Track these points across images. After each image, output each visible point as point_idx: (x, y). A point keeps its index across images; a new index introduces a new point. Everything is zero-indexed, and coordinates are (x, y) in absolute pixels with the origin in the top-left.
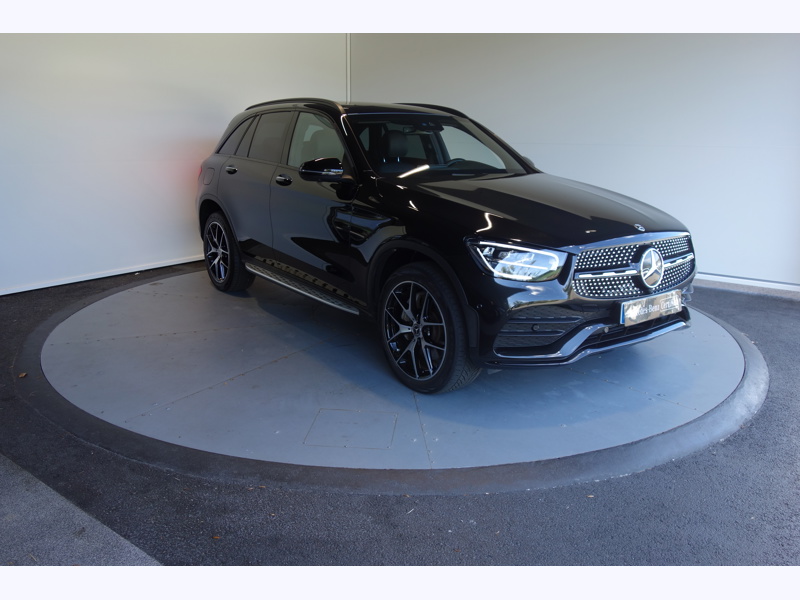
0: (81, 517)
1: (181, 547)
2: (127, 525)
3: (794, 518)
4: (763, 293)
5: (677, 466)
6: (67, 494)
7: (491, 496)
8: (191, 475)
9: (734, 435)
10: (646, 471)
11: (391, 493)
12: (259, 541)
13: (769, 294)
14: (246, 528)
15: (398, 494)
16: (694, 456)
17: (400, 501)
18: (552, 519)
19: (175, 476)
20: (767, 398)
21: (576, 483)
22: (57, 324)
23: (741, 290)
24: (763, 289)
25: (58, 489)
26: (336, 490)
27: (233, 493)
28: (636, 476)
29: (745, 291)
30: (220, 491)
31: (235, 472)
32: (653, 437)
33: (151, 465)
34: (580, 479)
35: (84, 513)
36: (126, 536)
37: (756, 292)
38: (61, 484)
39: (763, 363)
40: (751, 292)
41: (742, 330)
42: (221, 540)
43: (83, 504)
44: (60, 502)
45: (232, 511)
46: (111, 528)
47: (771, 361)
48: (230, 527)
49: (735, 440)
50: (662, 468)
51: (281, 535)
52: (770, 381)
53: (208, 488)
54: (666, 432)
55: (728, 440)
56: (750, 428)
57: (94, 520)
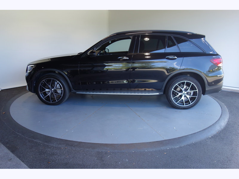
0: (11, 155)
1: (38, 165)
2: (24, 158)
3: (229, 162)
4: (232, 91)
5: (195, 144)
6: (9, 148)
7: (134, 152)
8: (46, 144)
9: (214, 135)
10: (184, 146)
11: (104, 151)
12: (61, 164)
13: (234, 91)
14: (59, 160)
15: (106, 151)
16: (200, 142)
17: (106, 153)
18: (152, 160)
19: (41, 144)
20: (227, 124)
21: (161, 149)
22: (17, 98)
23: (225, 90)
24: (232, 90)
25: (6, 147)
26: (88, 149)
27: (57, 149)
28: (181, 147)
29: (227, 90)
30: (53, 149)
31: (59, 143)
32: (188, 135)
33: (35, 140)
34: (163, 148)
35: (12, 154)
36: (23, 161)
37: (230, 91)
38: (8, 145)
39: (228, 113)
40: (228, 91)
41: (223, 102)
42: (50, 164)
43: (13, 152)
44: (6, 150)
45: (55, 155)
46: (19, 159)
47: (231, 112)
48: (54, 160)
49: (214, 137)
50: (189, 145)
51: (68, 162)
52: (229, 119)
53: (50, 147)
54: (192, 134)
55: (212, 137)
56: (220, 133)
57: (15, 156)
